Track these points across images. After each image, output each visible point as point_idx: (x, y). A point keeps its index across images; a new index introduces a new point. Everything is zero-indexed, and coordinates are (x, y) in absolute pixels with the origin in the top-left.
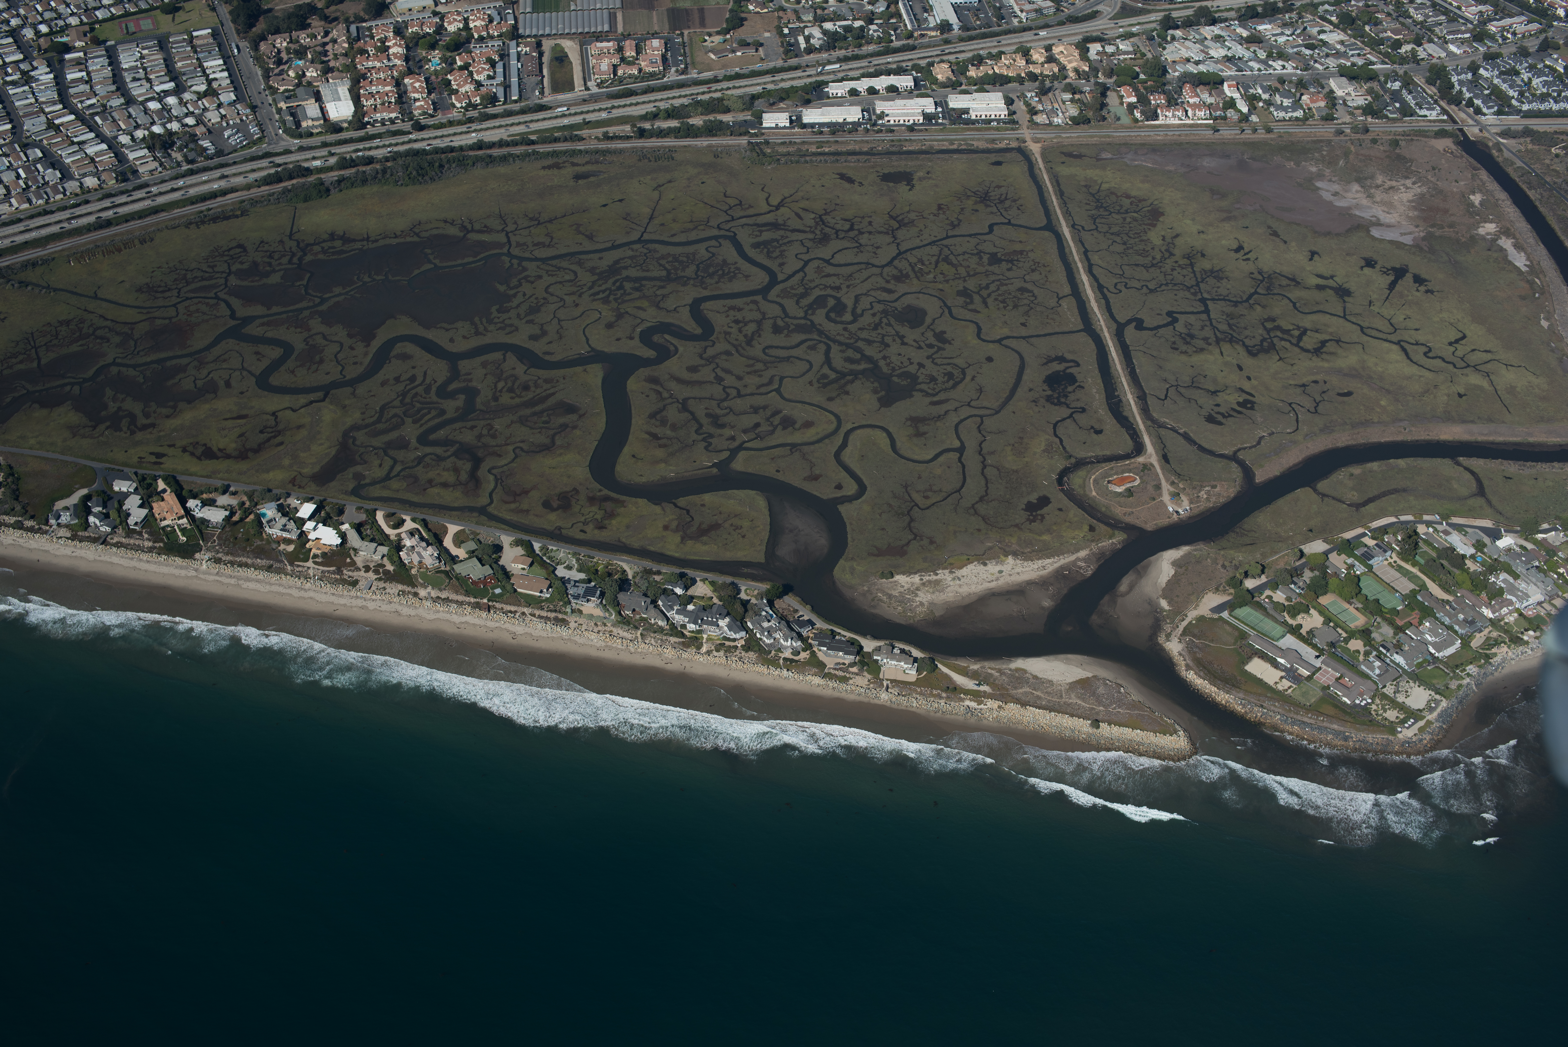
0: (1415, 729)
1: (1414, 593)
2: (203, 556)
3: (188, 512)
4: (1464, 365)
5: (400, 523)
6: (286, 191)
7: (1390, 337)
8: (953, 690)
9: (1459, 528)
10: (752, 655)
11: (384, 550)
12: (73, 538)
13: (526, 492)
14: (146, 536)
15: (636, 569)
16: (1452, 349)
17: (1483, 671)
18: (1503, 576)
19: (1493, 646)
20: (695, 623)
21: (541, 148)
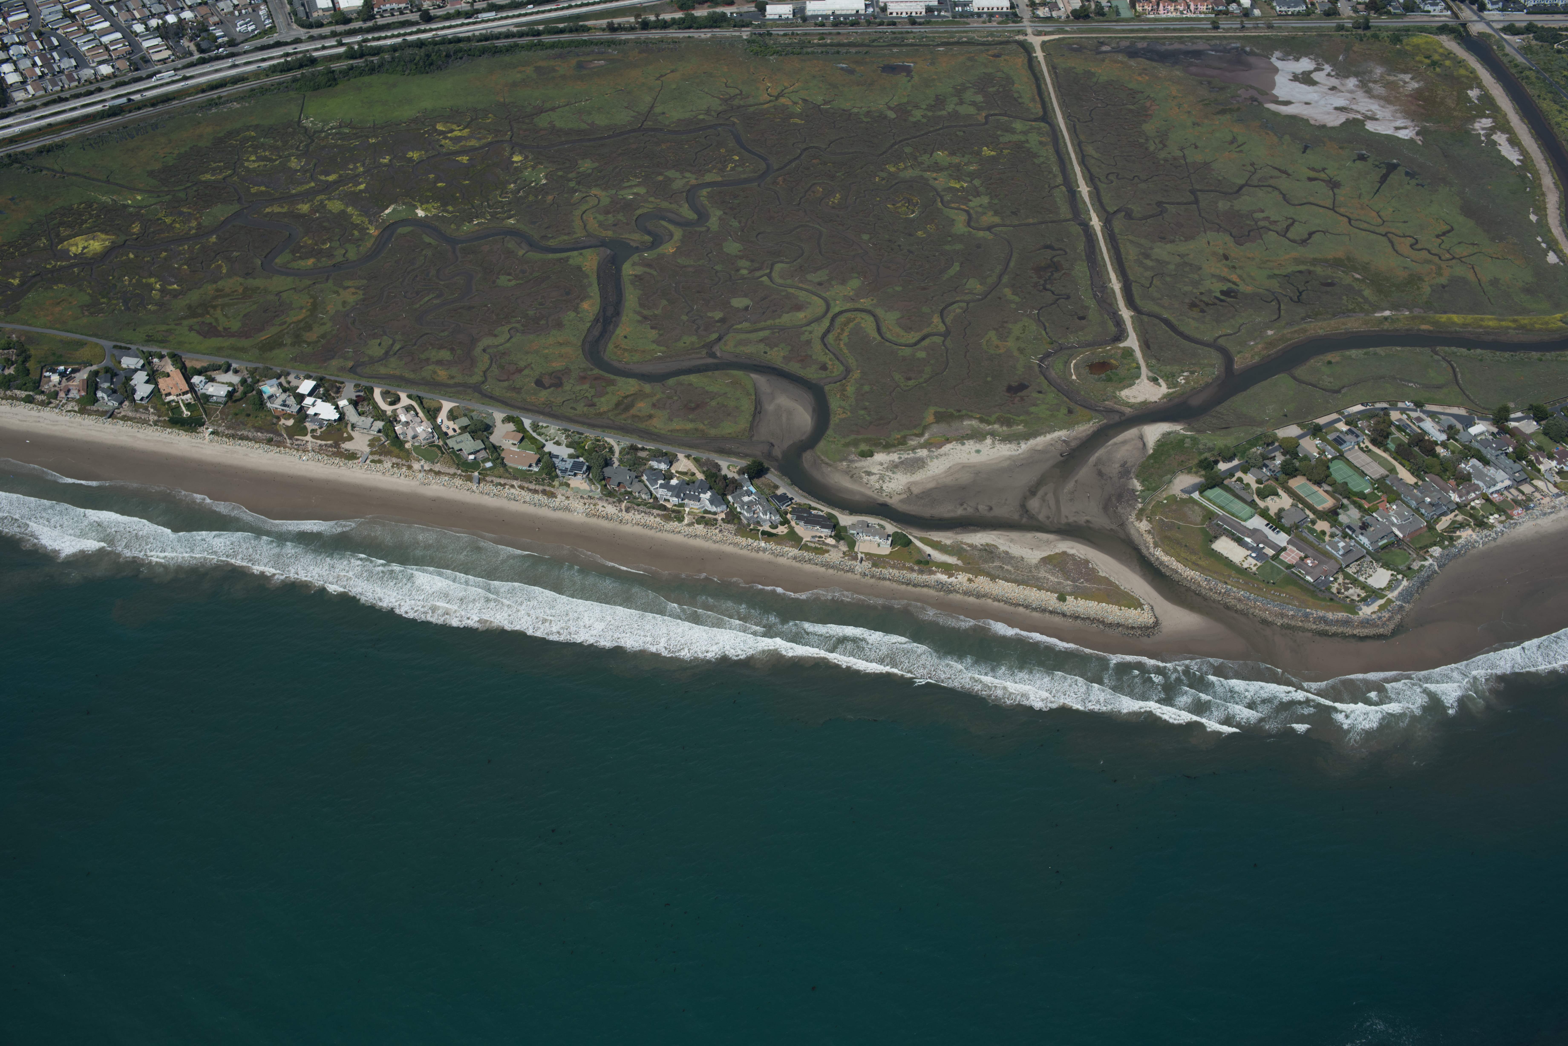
0: (1375, 607)
1: (1384, 478)
2: (206, 432)
3: (192, 388)
4: (1451, 257)
5: (397, 400)
6: (295, 80)
7: (1378, 230)
8: (925, 563)
9: (1433, 415)
10: (731, 527)
11: (379, 424)
12: (82, 411)
13: (520, 371)
14: (152, 410)
15: (623, 445)
16: (1439, 241)
17: (1446, 552)
18: (1474, 461)
19: (1458, 528)
20: (678, 496)
21: (547, 39)
